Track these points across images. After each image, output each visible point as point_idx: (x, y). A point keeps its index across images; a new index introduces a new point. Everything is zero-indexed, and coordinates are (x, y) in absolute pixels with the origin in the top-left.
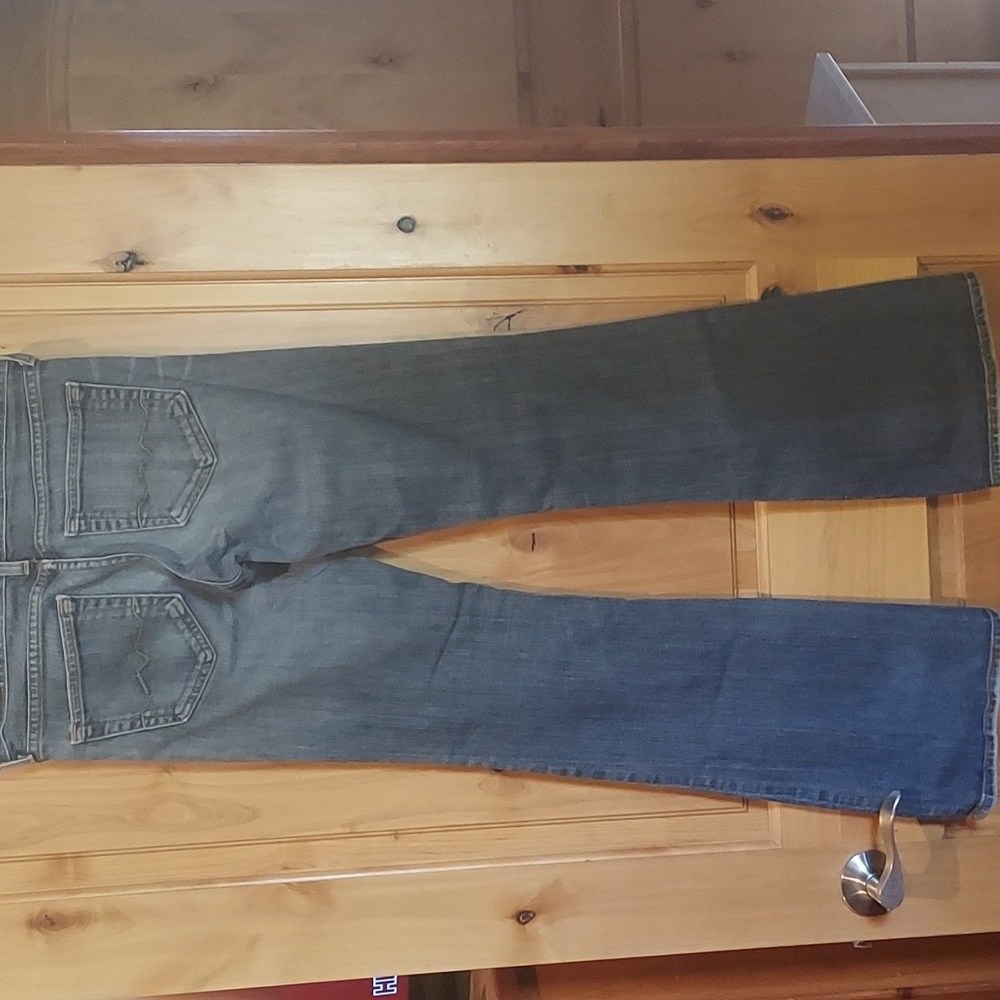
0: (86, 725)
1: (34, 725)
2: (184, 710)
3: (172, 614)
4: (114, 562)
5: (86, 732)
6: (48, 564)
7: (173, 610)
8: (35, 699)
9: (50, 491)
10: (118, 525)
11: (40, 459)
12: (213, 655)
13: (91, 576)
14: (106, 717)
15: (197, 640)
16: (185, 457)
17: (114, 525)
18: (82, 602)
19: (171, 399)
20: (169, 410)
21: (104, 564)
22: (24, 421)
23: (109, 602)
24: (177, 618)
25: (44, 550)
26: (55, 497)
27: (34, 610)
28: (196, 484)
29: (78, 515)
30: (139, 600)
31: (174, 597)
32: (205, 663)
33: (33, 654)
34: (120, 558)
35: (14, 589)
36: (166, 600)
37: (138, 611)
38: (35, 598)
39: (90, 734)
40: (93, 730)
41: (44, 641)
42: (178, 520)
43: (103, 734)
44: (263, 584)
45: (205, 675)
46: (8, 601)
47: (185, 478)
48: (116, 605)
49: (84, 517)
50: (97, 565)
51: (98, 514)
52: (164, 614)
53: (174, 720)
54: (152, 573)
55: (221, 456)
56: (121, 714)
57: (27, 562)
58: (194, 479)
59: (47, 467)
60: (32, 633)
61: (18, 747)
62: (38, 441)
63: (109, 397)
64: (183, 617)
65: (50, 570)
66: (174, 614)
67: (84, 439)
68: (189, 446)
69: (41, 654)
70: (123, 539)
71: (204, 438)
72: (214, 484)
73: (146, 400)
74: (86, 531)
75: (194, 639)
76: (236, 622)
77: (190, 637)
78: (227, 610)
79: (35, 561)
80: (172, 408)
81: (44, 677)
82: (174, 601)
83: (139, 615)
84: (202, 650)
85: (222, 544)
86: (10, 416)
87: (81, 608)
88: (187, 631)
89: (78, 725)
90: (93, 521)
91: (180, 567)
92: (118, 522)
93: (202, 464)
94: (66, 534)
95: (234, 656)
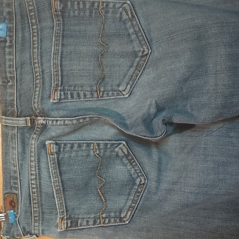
0: (67, 219)
1: (36, 218)
2: (126, 215)
3: (119, 154)
4: (81, 121)
5: (67, 223)
6: (41, 120)
7: (120, 151)
8: (36, 203)
9: (43, 72)
10: (85, 95)
11: (36, 50)
12: (145, 179)
13: (67, 130)
14: (79, 215)
15: (135, 170)
16: (129, 48)
17: (82, 96)
18: (63, 145)
19: (120, 7)
20: (118, 15)
21: (75, 122)
22: (27, 25)
23: (80, 146)
24: (123, 157)
25: (38, 111)
26: (45, 76)
27: (33, 150)
28: (136, 69)
29: (59, 88)
30: (98, 145)
31: (121, 144)
32: (140, 184)
33: (33, 177)
34: (85, 118)
35: (22, 134)
36: (115, 145)
37: (98, 152)
38: (33, 142)
39: (69, 225)
40: (71, 222)
41: (39, 169)
42: (123, 92)
43: (77, 226)
44: (177, 135)
45: (139, 192)
46: (19, 142)
47: (129, 64)
48: (84, 148)
49: (63, 90)
50: (70, 123)
51: (72, 88)
52: (114, 154)
53: (120, 221)
54: (106, 127)
55: (154, 48)
56: (88, 214)
57: (29, 118)
58: (135, 64)
59: (41, 55)
60: (32, 164)
61: (27, 229)
62: (35, 38)
63: (79, 8)
64: (127, 156)
65: (42, 124)
66: (121, 154)
67: (63, 37)
68: (132, 41)
69: (37, 177)
70: (88, 105)
71: (142, 35)
72: (149, 68)
73: (103, 8)
74: (64, 99)
75: (133, 169)
76: (160, 159)
77: (131, 168)
78: (154, 151)
79: (33, 117)
80: (121, 13)
81: (40, 191)
82: (121, 146)
83: (99, 154)
84: (138, 176)
85: (153, 110)
86: (17, 21)
87: (62, 150)
88: (129, 164)
89: (62, 219)
90: (69, 92)
91: (125, 125)
92: (85, 93)
93: (140, 54)
94: (51, 101)
95: (159, 181)
